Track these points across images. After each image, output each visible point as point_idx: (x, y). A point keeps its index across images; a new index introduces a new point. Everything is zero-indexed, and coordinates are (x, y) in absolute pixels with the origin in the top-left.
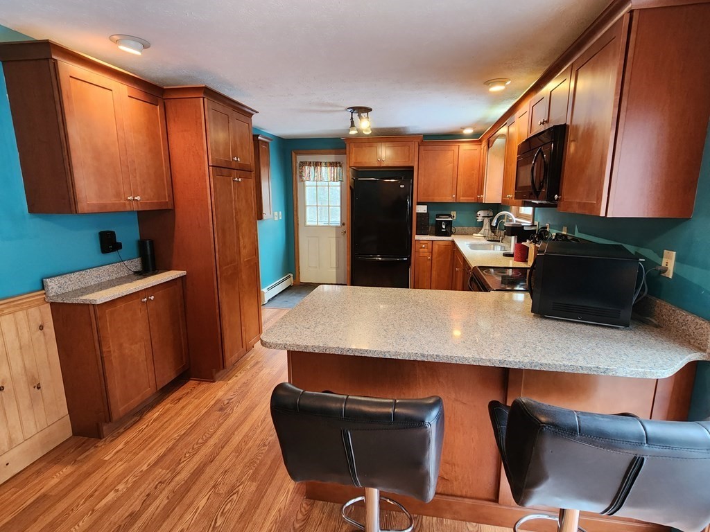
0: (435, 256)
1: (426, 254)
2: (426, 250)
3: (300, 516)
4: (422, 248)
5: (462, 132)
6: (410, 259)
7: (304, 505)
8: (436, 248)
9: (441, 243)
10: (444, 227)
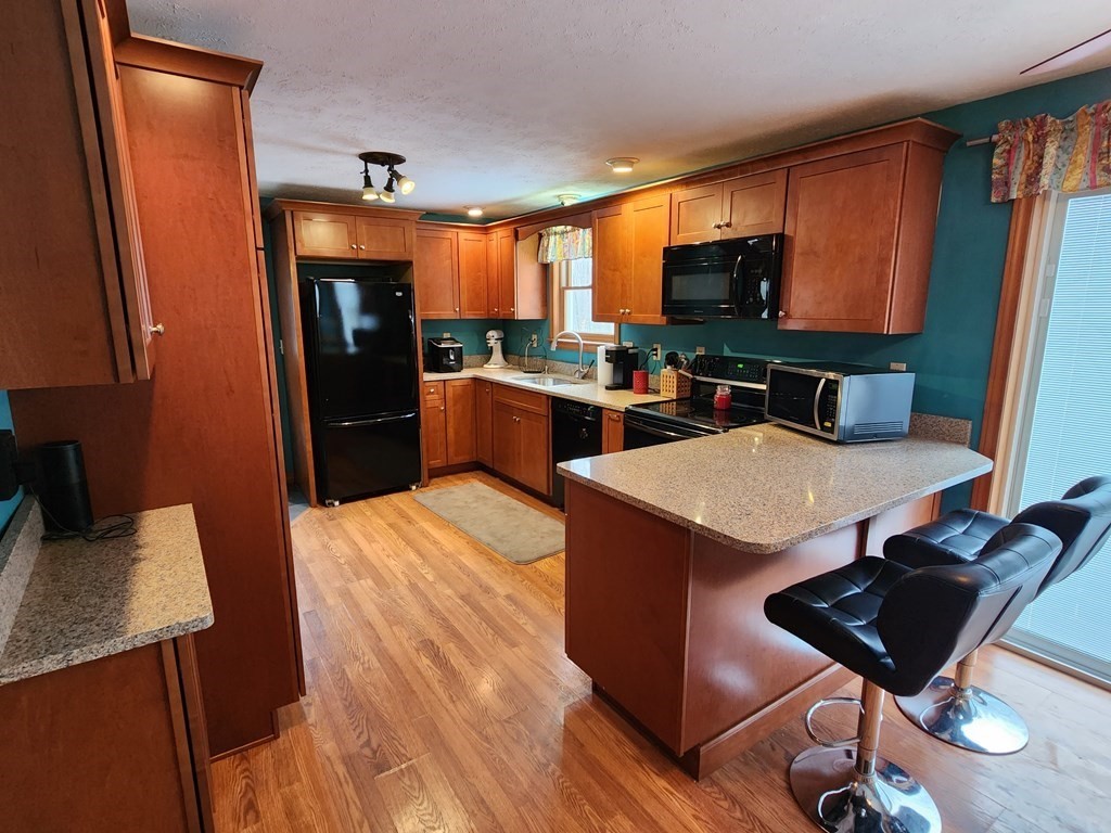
0: (450, 403)
1: (437, 403)
2: (436, 396)
3: (725, 804)
4: (430, 393)
5: (466, 213)
6: (418, 413)
7: (708, 789)
8: (450, 391)
9: (457, 383)
10: (452, 357)
